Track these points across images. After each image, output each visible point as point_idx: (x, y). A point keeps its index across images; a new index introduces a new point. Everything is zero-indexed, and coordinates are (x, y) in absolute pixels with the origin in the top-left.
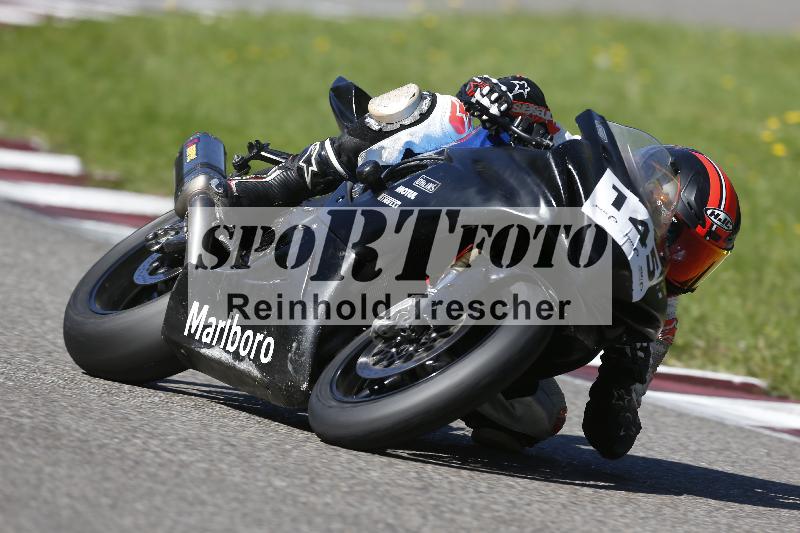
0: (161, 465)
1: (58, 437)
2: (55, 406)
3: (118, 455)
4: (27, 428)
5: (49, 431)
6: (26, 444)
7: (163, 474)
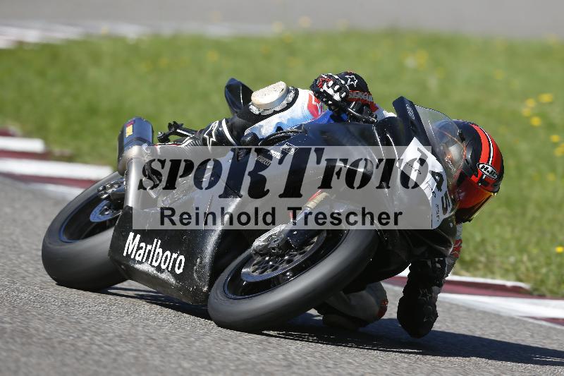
0: (103, 354)
1: (30, 336)
2: (28, 315)
3: (73, 348)
4: (8, 331)
5: (24, 333)
6: (7, 342)
7: (104, 360)
